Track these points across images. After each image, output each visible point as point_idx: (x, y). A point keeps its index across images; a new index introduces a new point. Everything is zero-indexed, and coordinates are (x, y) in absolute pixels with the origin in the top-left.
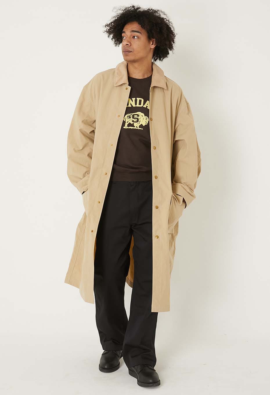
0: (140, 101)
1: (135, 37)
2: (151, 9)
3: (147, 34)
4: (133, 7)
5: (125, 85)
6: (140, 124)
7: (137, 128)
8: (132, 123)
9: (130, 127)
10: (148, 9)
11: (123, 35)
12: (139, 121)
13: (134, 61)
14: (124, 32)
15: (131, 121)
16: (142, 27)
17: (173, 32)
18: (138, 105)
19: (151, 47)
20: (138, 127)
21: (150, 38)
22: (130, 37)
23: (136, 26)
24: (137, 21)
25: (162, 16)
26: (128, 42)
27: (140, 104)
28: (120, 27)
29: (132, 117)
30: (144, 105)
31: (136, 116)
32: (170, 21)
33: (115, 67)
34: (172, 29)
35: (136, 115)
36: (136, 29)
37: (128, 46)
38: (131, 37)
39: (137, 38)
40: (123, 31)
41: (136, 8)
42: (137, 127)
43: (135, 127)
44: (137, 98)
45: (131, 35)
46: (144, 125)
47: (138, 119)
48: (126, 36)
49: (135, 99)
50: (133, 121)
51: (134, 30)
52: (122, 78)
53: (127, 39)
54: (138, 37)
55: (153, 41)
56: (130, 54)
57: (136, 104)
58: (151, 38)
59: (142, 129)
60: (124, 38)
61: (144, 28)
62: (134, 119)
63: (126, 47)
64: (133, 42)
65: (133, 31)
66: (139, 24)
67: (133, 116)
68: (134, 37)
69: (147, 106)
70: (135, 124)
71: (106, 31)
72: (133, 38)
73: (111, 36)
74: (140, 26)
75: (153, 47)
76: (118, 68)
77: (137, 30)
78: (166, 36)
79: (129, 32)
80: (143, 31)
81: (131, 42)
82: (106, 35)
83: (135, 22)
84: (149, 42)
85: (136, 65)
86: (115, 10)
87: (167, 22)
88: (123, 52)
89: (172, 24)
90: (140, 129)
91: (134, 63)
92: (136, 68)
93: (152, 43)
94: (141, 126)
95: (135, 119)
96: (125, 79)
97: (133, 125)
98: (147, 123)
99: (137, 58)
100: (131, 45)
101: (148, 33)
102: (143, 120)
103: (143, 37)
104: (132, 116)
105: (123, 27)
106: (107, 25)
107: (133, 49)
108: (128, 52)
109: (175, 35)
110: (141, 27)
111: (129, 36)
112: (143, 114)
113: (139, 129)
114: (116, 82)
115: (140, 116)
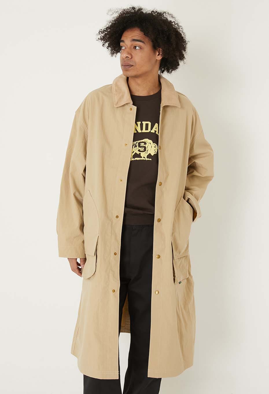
0: (147, 125)
1: (137, 47)
2: (156, 12)
3: (151, 43)
4: (134, 8)
5: (129, 105)
6: (148, 154)
7: (144, 159)
8: (138, 153)
9: (136, 159)
10: (152, 12)
11: (121, 44)
12: (147, 150)
13: (136, 77)
14: (123, 41)
15: (137, 150)
16: (145, 35)
17: (184, 39)
18: (144, 131)
19: (157, 59)
20: (146, 158)
21: (155, 47)
22: (130, 48)
23: (138, 34)
24: (139, 27)
25: (170, 19)
26: (129, 53)
27: (147, 129)
28: (117, 35)
29: (138, 146)
30: (151, 129)
31: (142, 144)
32: (180, 25)
33: (112, 83)
34: (183, 35)
35: (143, 142)
36: (137, 37)
37: (128, 58)
38: (132, 47)
39: (139, 48)
40: (122, 39)
41: (136, 10)
42: (144, 157)
43: (143, 157)
44: (143, 122)
45: (132, 45)
46: (153, 155)
47: (145, 148)
48: (126, 46)
49: (140, 122)
50: (139, 151)
51: (135, 38)
52: (123, 96)
53: (127, 49)
54: (141, 48)
55: (159, 50)
56: (130, 68)
57: (142, 129)
58: (157, 48)
59: (151, 159)
60: (123, 48)
61: (148, 36)
62: (140, 148)
63: (125, 59)
64: (134, 53)
65: (134, 40)
66: (141, 31)
67: (139, 144)
68: (135, 47)
69: (156, 130)
70: (142, 154)
71: (100, 38)
72: (133, 48)
73: (107, 44)
74: (143, 33)
75: (159, 58)
76: (116, 83)
77: (139, 39)
78: (175, 46)
79: (130, 41)
80: (147, 40)
81: (133, 54)
82: (101, 43)
83: (137, 29)
84: (155, 53)
85: (139, 81)
86: (111, 13)
87: (176, 25)
88: (122, 65)
89: (182, 29)
90: (149, 159)
91: (136, 79)
92: (138, 85)
93: (158, 54)
94: (149, 156)
95: (142, 148)
96: (127, 98)
97: (139, 156)
98: (156, 152)
99: (139, 73)
100: (132, 58)
101: (153, 41)
102: (151, 148)
103: (147, 48)
104: (137, 144)
105: (121, 35)
106: (101, 31)
107: (135, 62)
108: (128, 67)
109: (187, 42)
110: (143, 35)
111: (129, 46)
112: (151, 141)
113: (147, 159)
114: (116, 102)
115: (147, 144)
